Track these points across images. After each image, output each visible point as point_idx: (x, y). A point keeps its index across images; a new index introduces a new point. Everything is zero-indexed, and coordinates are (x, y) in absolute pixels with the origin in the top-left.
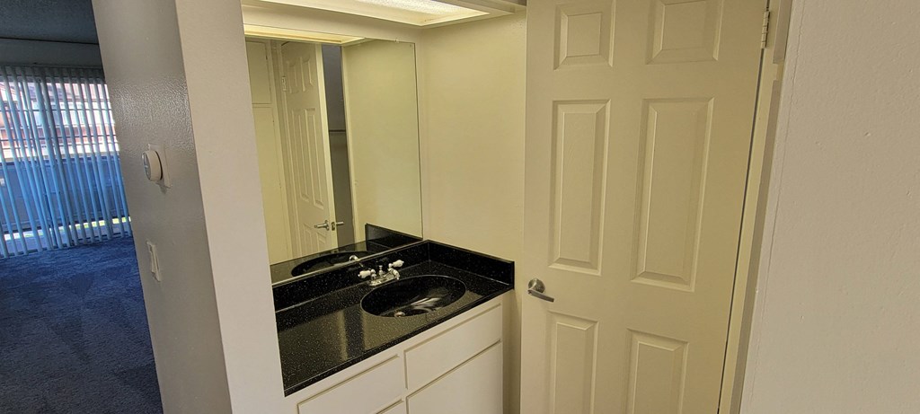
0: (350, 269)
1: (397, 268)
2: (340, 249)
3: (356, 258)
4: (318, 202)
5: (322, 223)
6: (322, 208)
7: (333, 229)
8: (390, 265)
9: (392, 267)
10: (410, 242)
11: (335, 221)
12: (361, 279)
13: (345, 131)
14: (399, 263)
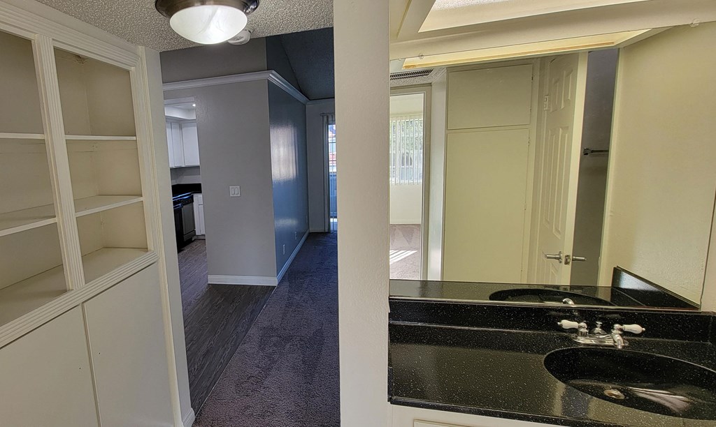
0: (554, 313)
1: (624, 334)
2: (572, 287)
3: (571, 302)
4: (557, 230)
5: (555, 253)
6: (559, 236)
7: (567, 263)
8: (617, 326)
9: (621, 330)
10: (677, 306)
11: (571, 254)
12: (561, 329)
13: (608, 151)
14: (636, 328)
